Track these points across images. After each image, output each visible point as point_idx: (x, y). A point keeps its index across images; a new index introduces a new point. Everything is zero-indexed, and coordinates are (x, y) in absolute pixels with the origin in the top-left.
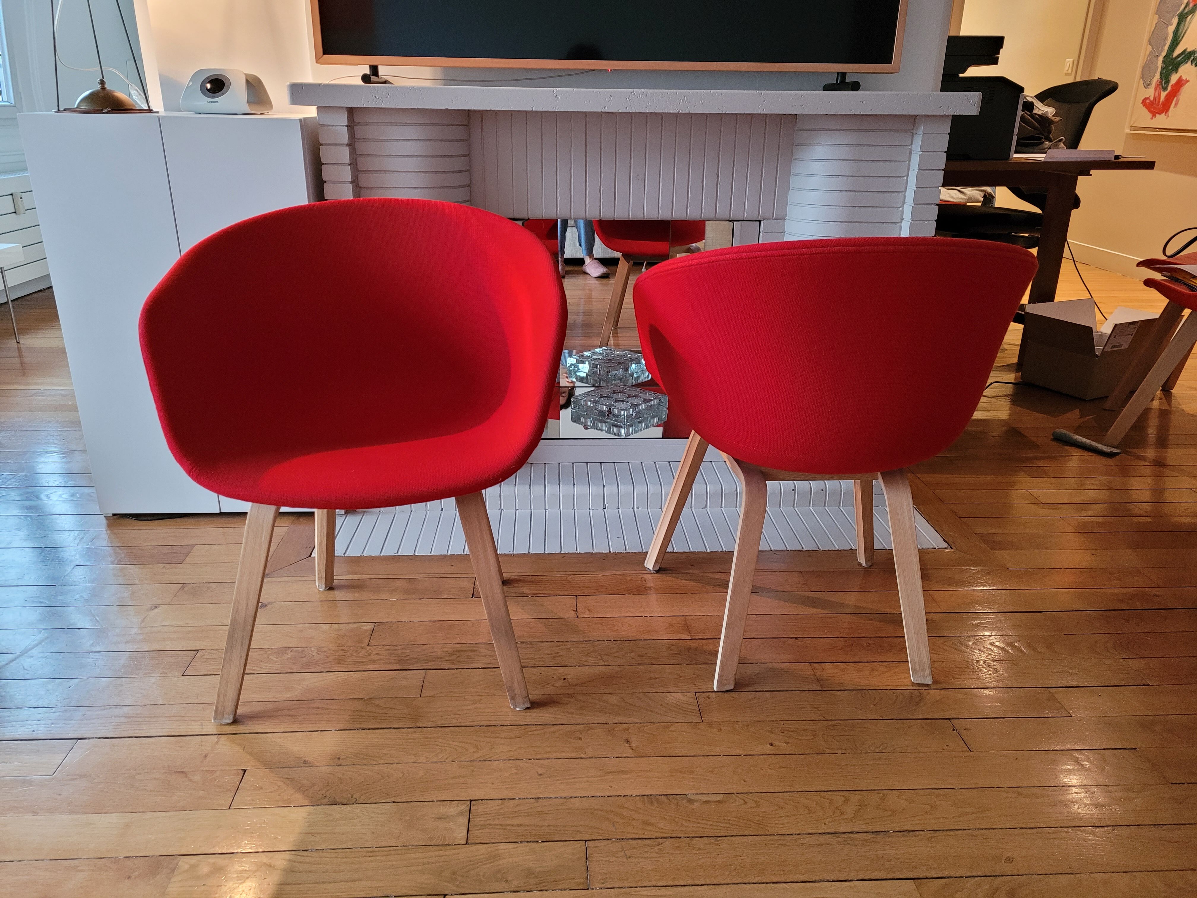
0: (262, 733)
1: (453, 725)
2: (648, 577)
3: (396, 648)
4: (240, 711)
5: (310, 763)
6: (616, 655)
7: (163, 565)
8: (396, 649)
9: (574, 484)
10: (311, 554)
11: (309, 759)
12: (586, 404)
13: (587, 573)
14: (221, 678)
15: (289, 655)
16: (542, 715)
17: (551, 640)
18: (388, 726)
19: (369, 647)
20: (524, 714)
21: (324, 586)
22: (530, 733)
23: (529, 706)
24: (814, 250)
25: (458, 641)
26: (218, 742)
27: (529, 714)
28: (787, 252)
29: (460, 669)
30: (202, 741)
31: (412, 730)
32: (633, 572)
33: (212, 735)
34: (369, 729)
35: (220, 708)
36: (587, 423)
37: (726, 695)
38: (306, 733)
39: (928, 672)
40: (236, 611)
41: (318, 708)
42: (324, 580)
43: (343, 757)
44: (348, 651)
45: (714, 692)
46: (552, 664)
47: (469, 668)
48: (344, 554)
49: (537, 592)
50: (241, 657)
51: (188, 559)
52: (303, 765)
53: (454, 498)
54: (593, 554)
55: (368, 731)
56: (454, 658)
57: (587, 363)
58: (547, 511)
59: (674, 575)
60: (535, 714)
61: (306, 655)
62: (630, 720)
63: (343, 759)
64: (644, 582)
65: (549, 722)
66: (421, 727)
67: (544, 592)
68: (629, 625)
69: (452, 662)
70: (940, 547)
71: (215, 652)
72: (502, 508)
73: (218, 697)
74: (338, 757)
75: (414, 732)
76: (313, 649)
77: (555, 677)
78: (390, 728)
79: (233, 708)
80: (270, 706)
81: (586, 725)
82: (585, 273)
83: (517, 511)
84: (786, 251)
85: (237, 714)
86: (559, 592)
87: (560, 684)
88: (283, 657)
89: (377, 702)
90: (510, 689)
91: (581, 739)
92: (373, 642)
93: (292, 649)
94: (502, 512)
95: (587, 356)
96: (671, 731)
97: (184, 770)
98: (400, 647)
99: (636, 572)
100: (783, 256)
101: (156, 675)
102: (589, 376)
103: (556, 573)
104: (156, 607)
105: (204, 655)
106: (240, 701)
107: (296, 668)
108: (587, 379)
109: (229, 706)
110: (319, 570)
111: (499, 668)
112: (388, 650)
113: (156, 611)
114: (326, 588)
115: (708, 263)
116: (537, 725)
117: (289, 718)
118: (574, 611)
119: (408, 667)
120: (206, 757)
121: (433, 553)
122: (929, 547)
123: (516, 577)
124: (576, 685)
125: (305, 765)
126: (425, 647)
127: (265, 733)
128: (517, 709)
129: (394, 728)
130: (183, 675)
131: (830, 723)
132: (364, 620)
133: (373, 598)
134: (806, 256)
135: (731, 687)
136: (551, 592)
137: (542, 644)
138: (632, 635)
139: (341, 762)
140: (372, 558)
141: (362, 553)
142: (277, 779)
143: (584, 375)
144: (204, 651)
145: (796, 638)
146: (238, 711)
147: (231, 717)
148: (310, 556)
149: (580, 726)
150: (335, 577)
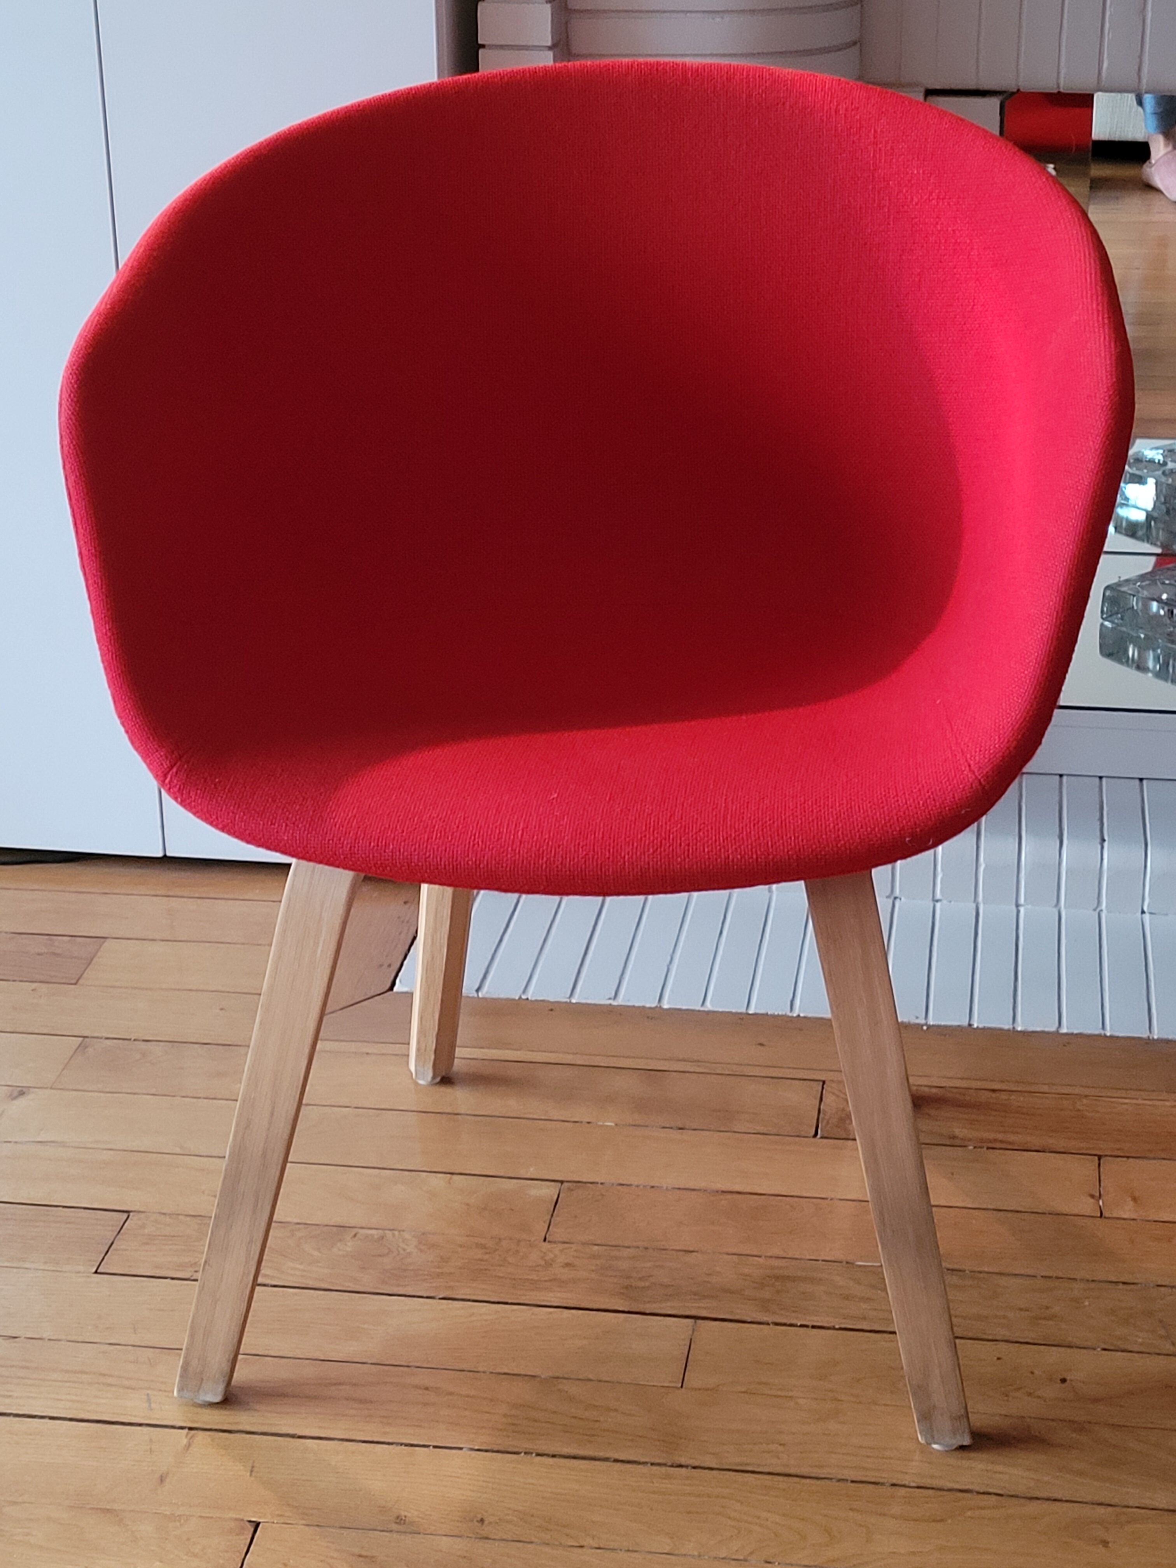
0: (293, 1436)
1: (767, 1470)
3: (615, 1253)
4: (241, 1375)
5: (412, 1523)
7: (34, 985)
8: (617, 1258)
9: (1103, 840)
10: (393, 984)
11: (411, 1514)
12: (1146, 607)
13: (1133, 1094)
14: (202, 1289)
15: (349, 1246)
16: (1000, 1468)
17: (1030, 1272)
18: (601, 1454)
19: (546, 1245)
20: (952, 1461)
21: (430, 1074)
22: (969, 1513)
23: (967, 1441)
25: (776, 1251)
26: (189, 1445)
27: (965, 1463)
29: (785, 1325)
30: (151, 1440)
31: (663, 1469)
33: (173, 1427)
34: (554, 1456)
35: (194, 1363)
36: (1146, 661)
38: (399, 1448)
40: (245, 1125)
41: (427, 1389)
42: (433, 1057)
43: (492, 1519)
44: (496, 1250)
46: (1030, 1336)
47: (807, 1326)
48: (478, 990)
49: (992, 1136)
50: (251, 1241)
51: (89, 973)
52: (394, 1527)
53: (802, 883)
54: (1149, 1042)
55: (551, 1461)
56: (767, 1294)
57: (1151, 482)
58: (1022, 910)
60: (981, 1466)
61: (390, 1251)
63: (490, 1523)
65: (1021, 1490)
66: (687, 1467)
67: (1011, 1138)
69: (764, 1304)
71: (168, 1220)
72: (897, 893)
73: (192, 1336)
74: (479, 1517)
75: (668, 1477)
76: (407, 1236)
77: (1036, 1372)
78: (606, 1459)
79: (226, 1368)
80: (309, 1371)
81: (1118, 1509)
82: (1149, 188)
83: (938, 905)
85: (233, 1382)
86: (1051, 1142)
87: (1051, 1391)
88: (335, 1250)
89: (573, 1389)
90: (921, 1391)
91: (1105, 1543)
92: (558, 1232)
93: (355, 1231)
94: (897, 902)
95: (1152, 461)
97: (116, 1506)
98: (626, 1253)
101: (33, 1266)
102: (1155, 519)
103: (1045, 1088)
104: (22, 1093)
105: (143, 1226)
106: (241, 1351)
107: (367, 1281)
108: (1149, 526)
109: (218, 1360)
110: (422, 1032)
111: (894, 1333)
112: (594, 1257)
113: (22, 1102)
114: (434, 1078)
116: (989, 1494)
117: (356, 1406)
118: (1092, 1196)
119: (648, 1308)
120: (162, 1479)
121: (709, 1006)
123: (934, 1090)
124: (1096, 1400)
125: (400, 1528)
126: (691, 1259)
127: (300, 1437)
128: (935, 1446)
129: (616, 1461)
130: (96, 1272)
132: (532, 1172)
133: (555, 1114)
136: (1029, 1139)
137: (1003, 1281)
139: (486, 1530)
140: (551, 1008)
141: (524, 992)
142: (335, 1555)
143: (1140, 517)
144: (142, 1215)
146: (235, 1375)
147: (221, 1388)
148: (391, 988)
149: (1102, 1510)
150: (459, 1052)
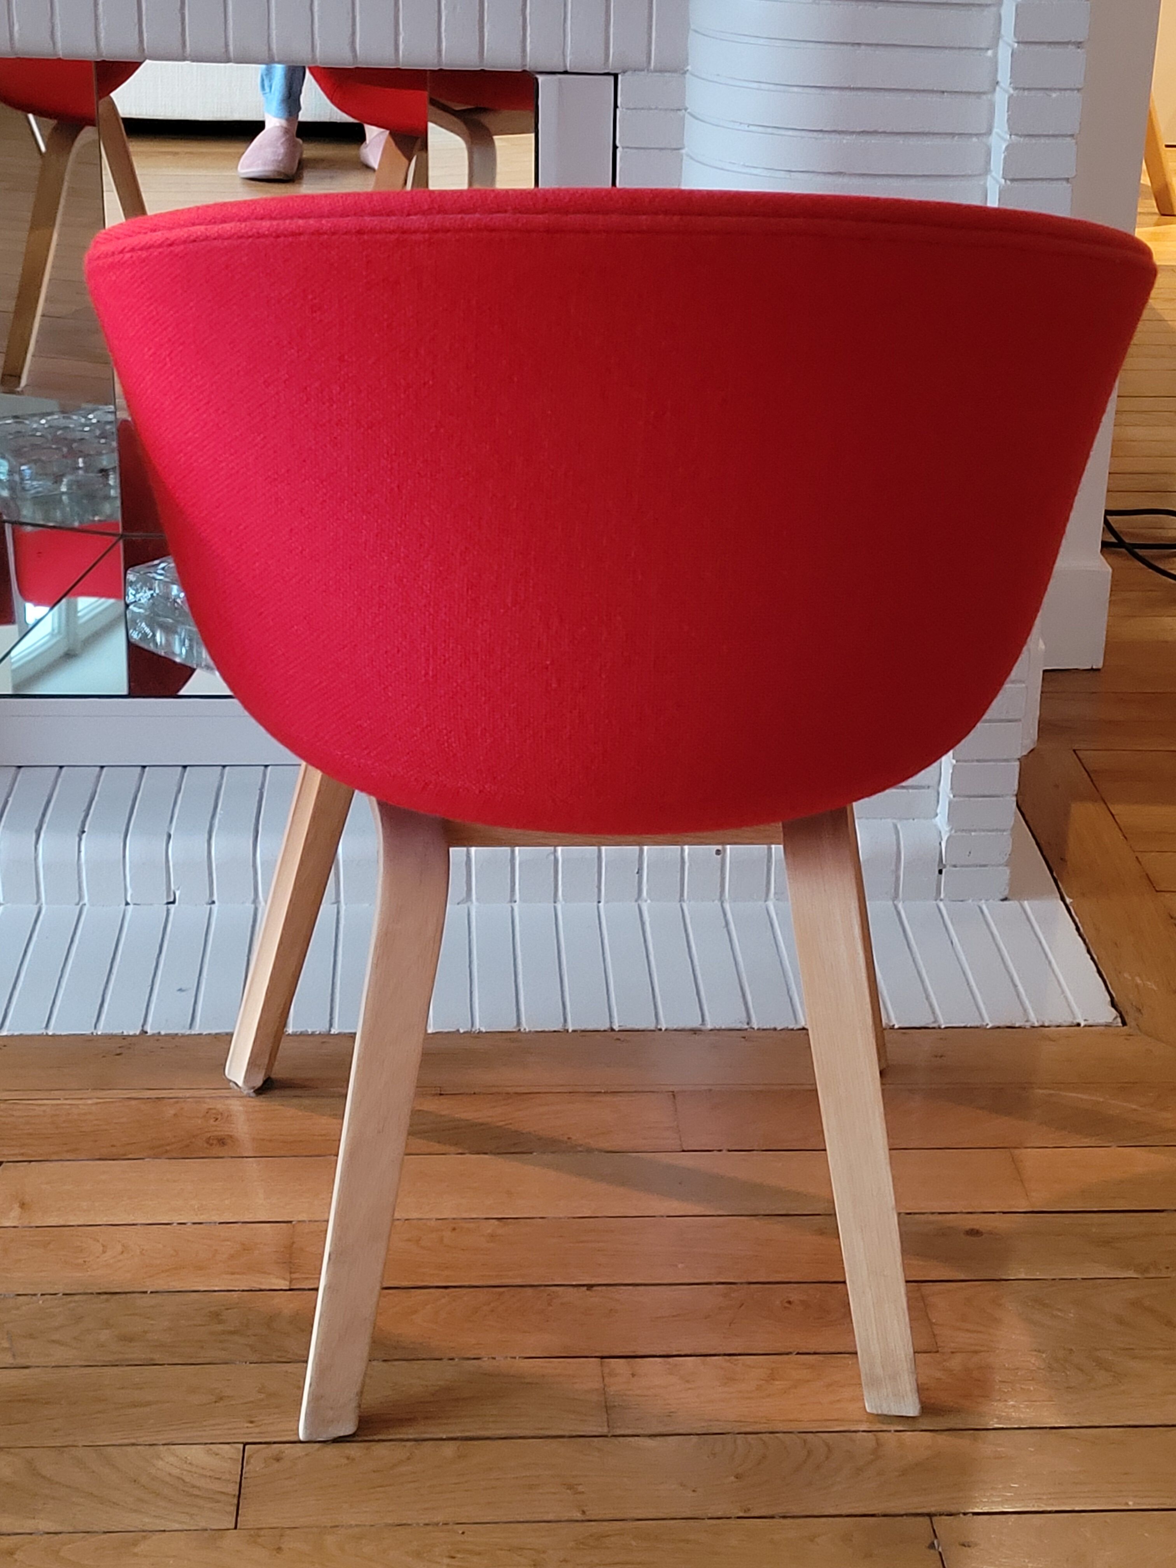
2: (236, 1106)
6: (56, 1337)
9: (82, 831)
13: (55, 1093)
24: (438, 220)
28: (369, 221)
32: (188, 1094)
37: (332, 1451)
39: (907, 1384)
45: (301, 1442)
54: (90, 1038)
59: (307, 1102)
62: (29, 1525)
64: (212, 1122)
68: (125, 1249)
70: (1090, 1022)
84: (367, 219)
96: (136, 1555)
99: (196, 1093)
100: (360, 232)
115: (185, 242)
122: (1059, 1021)
131: (594, 1527)
134: (419, 237)
135: (348, 1429)
138: (119, 1279)
145: (590, 1287)
